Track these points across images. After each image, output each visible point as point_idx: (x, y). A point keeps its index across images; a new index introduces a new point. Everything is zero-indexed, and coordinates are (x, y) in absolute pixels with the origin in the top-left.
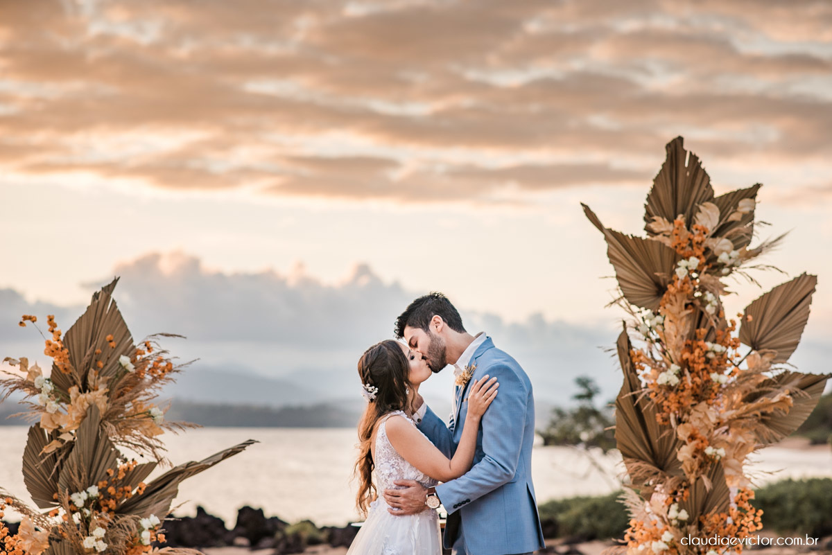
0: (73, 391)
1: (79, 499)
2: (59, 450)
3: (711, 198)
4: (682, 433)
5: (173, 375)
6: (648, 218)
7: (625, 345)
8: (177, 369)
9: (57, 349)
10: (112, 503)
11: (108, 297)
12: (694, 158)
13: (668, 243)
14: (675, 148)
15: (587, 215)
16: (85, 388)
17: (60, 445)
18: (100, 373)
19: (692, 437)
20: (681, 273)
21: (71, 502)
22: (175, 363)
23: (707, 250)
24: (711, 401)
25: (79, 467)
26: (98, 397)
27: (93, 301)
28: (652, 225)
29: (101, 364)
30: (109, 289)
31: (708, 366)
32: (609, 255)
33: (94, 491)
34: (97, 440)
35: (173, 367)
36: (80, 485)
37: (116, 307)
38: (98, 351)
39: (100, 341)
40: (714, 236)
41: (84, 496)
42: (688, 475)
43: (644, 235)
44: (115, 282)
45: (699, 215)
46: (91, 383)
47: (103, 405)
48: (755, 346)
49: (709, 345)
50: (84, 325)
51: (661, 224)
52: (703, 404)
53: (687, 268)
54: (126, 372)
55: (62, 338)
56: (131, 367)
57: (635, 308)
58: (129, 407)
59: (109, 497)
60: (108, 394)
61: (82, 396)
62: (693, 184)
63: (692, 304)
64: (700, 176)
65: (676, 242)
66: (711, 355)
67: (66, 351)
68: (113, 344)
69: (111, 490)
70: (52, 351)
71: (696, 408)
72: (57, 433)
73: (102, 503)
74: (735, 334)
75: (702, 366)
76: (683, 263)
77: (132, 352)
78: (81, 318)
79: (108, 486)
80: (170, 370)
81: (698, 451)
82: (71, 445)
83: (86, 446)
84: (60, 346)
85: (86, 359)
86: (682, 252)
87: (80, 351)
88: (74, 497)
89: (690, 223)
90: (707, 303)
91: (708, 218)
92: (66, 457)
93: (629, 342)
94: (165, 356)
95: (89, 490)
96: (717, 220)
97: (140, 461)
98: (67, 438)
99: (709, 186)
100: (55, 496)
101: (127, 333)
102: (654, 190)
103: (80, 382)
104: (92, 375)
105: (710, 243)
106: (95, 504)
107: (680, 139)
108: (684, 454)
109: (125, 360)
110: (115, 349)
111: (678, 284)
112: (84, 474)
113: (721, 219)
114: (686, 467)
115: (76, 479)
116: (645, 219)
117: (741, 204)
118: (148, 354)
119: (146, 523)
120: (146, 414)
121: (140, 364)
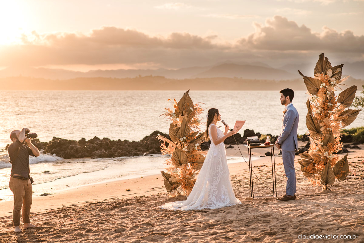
0: (180, 115)
1: (182, 140)
2: (177, 129)
3: (331, 68)
4: (321, 124)
5: (203, 111)
6: (315, 73)
7: (309, 104)
9: (176, 106)
10: (189, 141)
11: (187, 94)
12: (326, 58)
13: (320, 79)
14: (322, 56)
15: (299, 73)
16: (182, 115)
17: (177, 128)
18: (186, 111)
19: (325, 125)
20: (321, 87)
21: (180, 140)
22: (203, 109)
23: (329, 80)
24: (329, 117)
25: (182, 132)
26: (186, 117)
27: (184, 95)
28: (316, 75)
29: (186, 109)
30: (187, 92)
31: (328, 109)
32: (305, 82)
33: (185, 138)
34: (186, 126)
36: (182, 137)
37: (189, 96)
38: (185, 106)
39: (186, 104)
40: (331, 77)
41: (183, 139)
42: (324, 134)
43: (314, 77)
44: (189, 90)
45: (327, 72)
46: (184, 113)
47: (186, 119)
48: (342, 103)
49: (328, 104)
50: (182, 101)
51: (318, 74)
52: (327, 117)
53: (322, 86)
54: (192, 111)
55: (177, 104)
56: (193, 110)
57: (312, 95)
58: (193, 119)
59: (188, 139)
60: (188, 116)
61: (182, 117)
62: (326, 65)
63: (325, 94)
64: (328, 63)
65: (321, 79)
66: (329, 106)
67: (178, 107)
68: (188, 105)
69: (189, 138)
70: (175, 107)
71: (326, 118)
72: (176, 125)
73: (187, 141)
74: (336, 100)
75: (327, 109)
76: (322, 85)
77: (193, 106)
78: (181, 99)
79: (188, 137)
81: (326, 129)
82: (179, 128)
83: (183, 128)
84: (177, 105)
85: (183, 108)
86: (323, 81)
87: (181, 106)
88: (180, 139)
89: (325, 74)
90: (327, 94)
91: (330, 73)
92: (179, 130)
93: (310, 103)
94: (201, 108)
95: (184, 138)
96: (332, 73)
97: (195, 131)
98: (179, 126)
99: (330, 65)
100: (176, 139)
101: (192, 102)
102: (316, 66)
103: (181, 114)
104: (184, 112)
105: (330, 79)
106: (185, 141)
107: (323, 54)
108: (322, 129)
109: (191, 109)
110: (189, 106)
111: (320, 89)
112: (183, 134)
113: (333, 73)
114: (323, 132)
115: (181, 135)
116: (314, 73)
117: (337, 69)
118: (197, 107)
119: (196, 145)
120: (197, 121)
121: (195, 109)
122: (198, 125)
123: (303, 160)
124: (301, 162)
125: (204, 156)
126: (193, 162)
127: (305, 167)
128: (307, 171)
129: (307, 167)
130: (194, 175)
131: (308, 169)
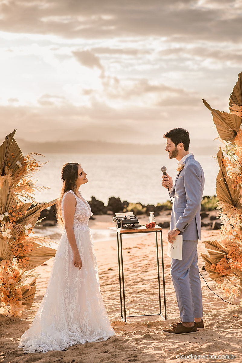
5: (38, 168)
7: (221, 156)
8: (40, 166)
10: (14, 219)
11: (12, 138)
13: (238, 114)
15: (205, 104)
16: (3, 174)
18: (9, 168)
22: (39, 164)
26: (9, 177)
27: (6, 139)
28: (232, 108)
29: (10, 164)
30: (12, 134)
32: (214, 120)
33: (7, 214)
34: (9, 193)
35: (38, 165)
36: (1, 212)
37: (15, 141)
38: (8, 159)
39: (9, 155)
41: (3, 216)
43: (229, 112)
44: (15, 131)
46: (6, 172)
47: (10, 180)
51: (236, 107)
54: (19, 167)
56: (21, 166)
57: (224, 141)
58: (21, 181)
59: (13, 216)
60: (12, 176)
61: (2, 177)
69: (14, 214)
73: (10, 219)
77: (22, 160)
78: (1, 146)
79: (13, 212)
80: (37, 166)
83: (4, 197)
85: (3, 162)
93: (223, 155)
94: (35, 162)
95: (5, 213)
101: (20, 152)
102: (233, 92)
104: (6, 168)
106: (7, 219)
109: (18, 163)
110: (15, 158)
111: (241, 133)
112: (3, 207)
116: (230, 105)
118: (28, 160)
119: (27, 227)
120: (28, 184)
121: (24, 164)
122: (30, 192)
123: (209, 252)
124: (207, 256)
125: (40, 245)
126: (22, 255)
127: (213, 265)
128: (215, 271)
129: (216, 265)
130: (22, 280)
131: (219, 269)
